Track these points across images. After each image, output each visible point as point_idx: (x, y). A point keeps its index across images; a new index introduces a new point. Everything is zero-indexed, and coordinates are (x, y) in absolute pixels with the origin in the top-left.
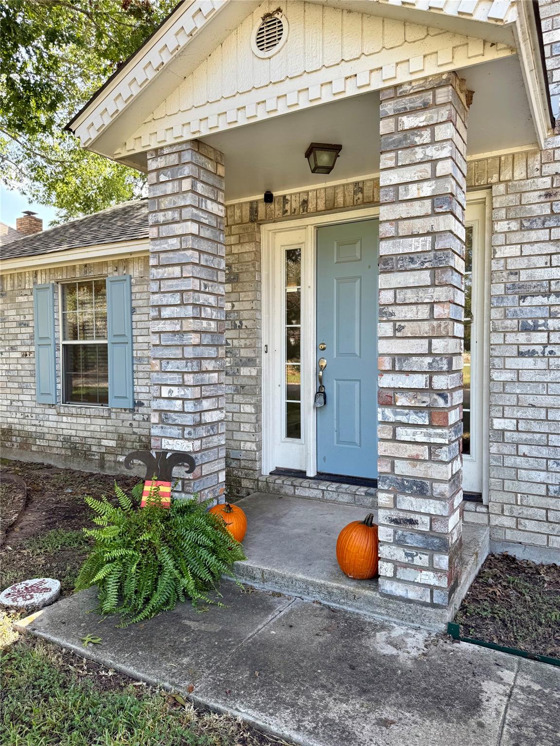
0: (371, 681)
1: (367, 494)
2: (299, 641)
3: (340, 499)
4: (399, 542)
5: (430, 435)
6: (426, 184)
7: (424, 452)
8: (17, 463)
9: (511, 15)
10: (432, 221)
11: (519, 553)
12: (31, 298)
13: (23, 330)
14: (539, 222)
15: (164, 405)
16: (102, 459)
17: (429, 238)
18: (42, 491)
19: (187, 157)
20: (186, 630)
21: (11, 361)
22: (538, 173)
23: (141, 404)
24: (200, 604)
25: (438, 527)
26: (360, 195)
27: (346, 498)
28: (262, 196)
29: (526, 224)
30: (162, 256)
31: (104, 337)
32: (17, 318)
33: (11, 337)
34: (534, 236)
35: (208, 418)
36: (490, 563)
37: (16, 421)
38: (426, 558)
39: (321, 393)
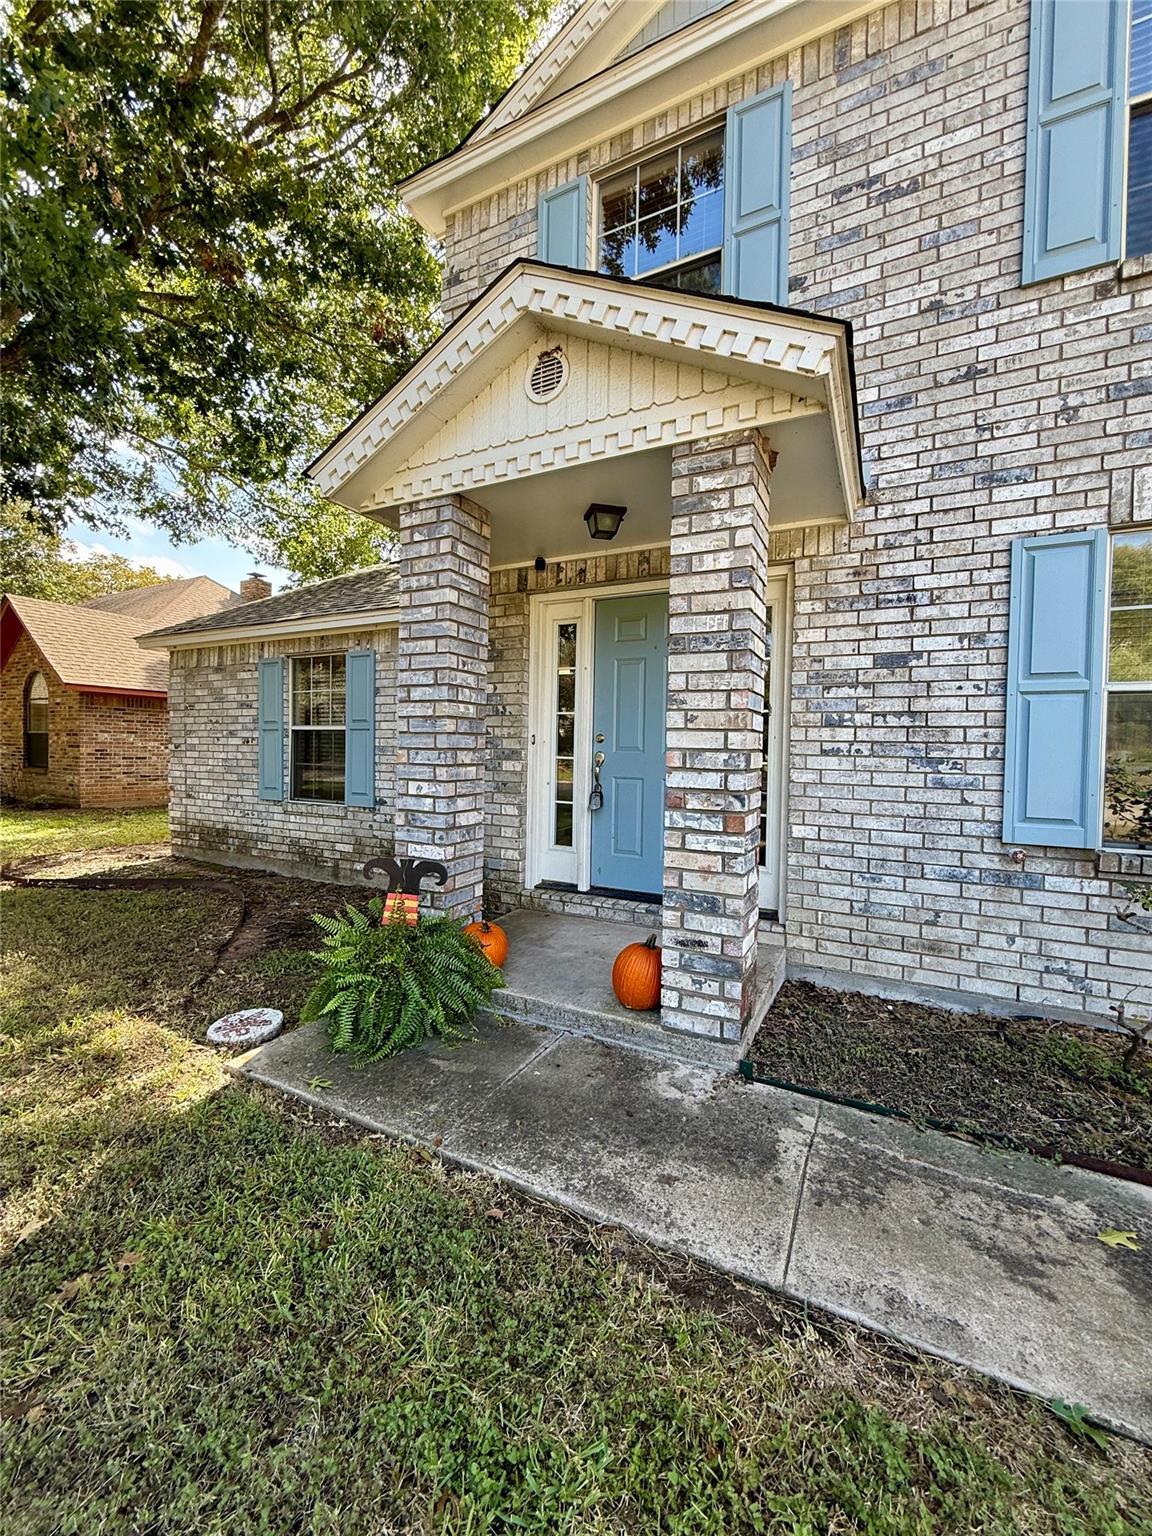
0: (651, 1130)
1: (648, 911)
2: (566, 1084)
3: (617, 917)
4: (685, 968)
5: (724, 844)
6: (723, 554)
7: (716, 863)
8: (232, 870)
9: (823, 367)
10: (729, 597)
11: (818, 979)
12: (256, 674)
13: (245, 712)
14: (847, 604)
15: (411, 803)
16: (336, 866)
17: (726, 617)
18: (263, 904)
19: (447, 513)
20: (434, 1071)
21: (230, 749)
22: (846, 549)
23: (383, 803)
24: (451, 1039)
25: (730, 950)
26: (646, 566)
27: (623, 917)
28: (532, 563)
29: (832, 605)
30: (414, 627)
31: (340, 723)
32: (238, 698)
33: (230, 720)
34: (840, 619)
35: (462, 820)
36: (785, 991)
37: (234, 819)
38: (716, 985)
39: (597, 792)
